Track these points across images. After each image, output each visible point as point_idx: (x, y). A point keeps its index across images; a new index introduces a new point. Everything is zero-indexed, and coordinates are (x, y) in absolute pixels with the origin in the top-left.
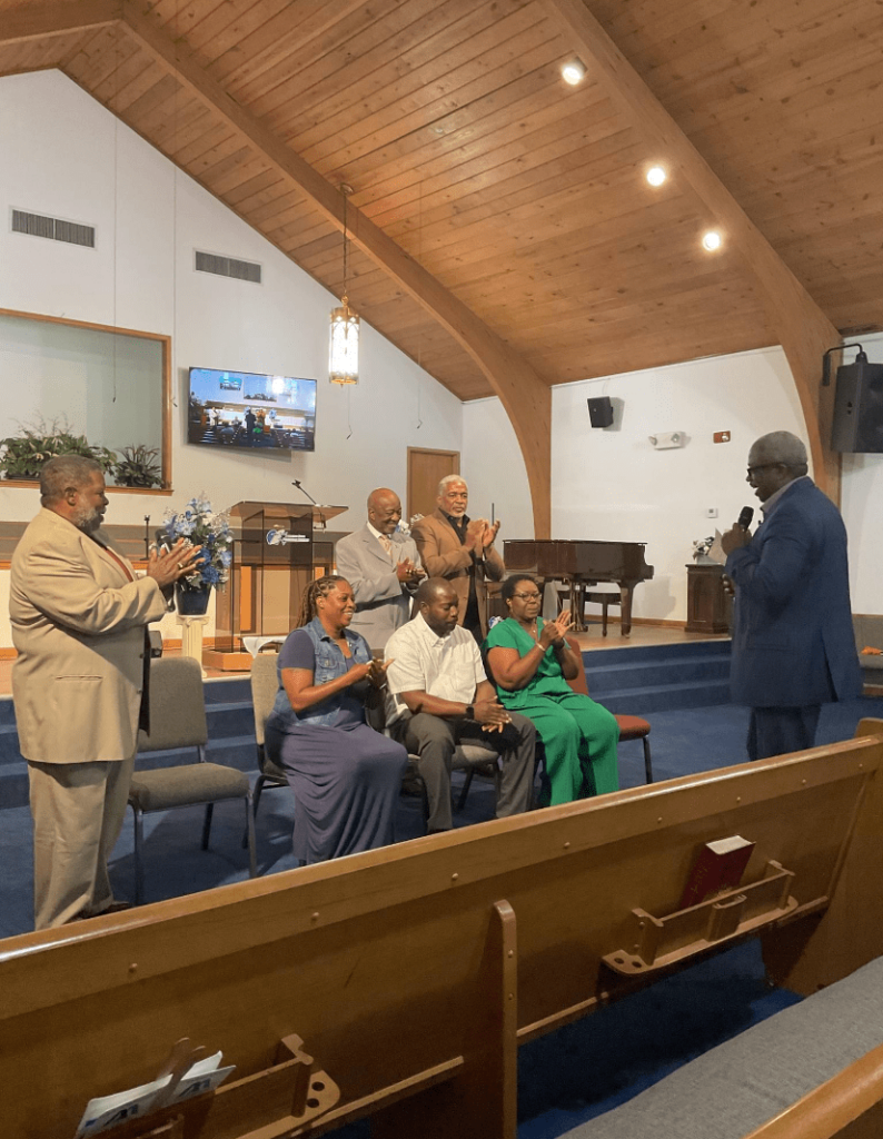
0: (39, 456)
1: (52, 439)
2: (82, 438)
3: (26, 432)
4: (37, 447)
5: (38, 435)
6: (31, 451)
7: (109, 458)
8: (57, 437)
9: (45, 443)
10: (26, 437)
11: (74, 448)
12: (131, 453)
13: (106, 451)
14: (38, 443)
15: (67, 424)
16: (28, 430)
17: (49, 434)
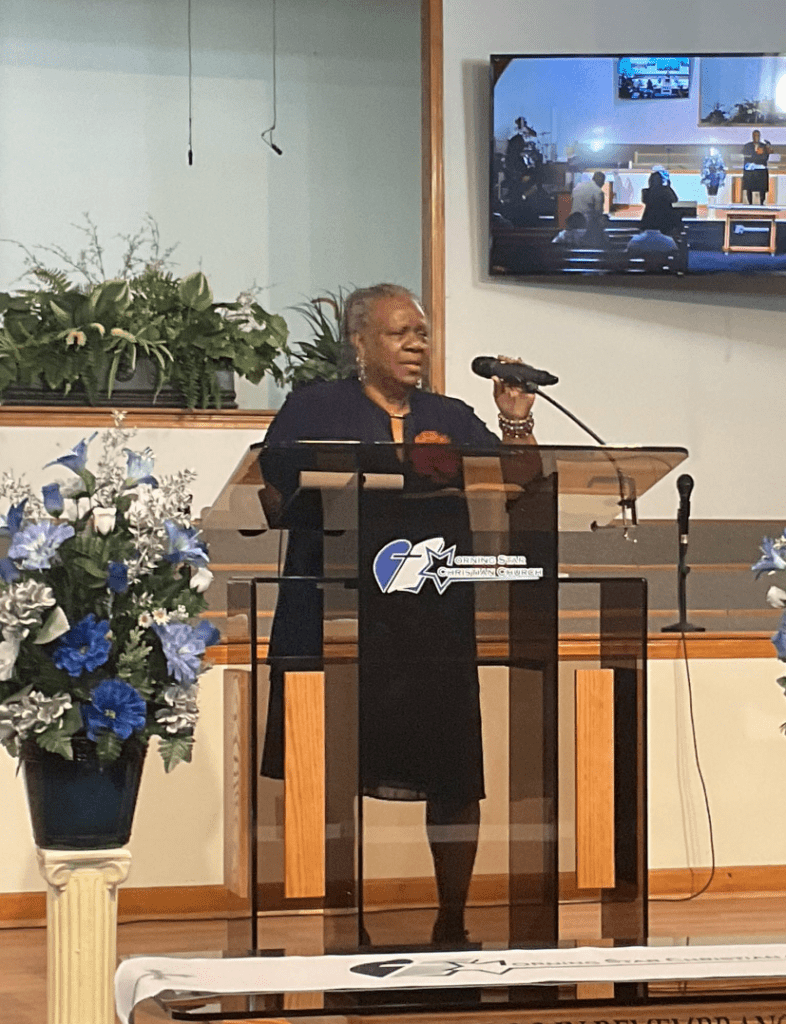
0: (76, 336)
1: (117, 287)
2: (196, 280)
3: (43, 274)
4: (72, 311)
5: (76, 280)
6: (57, 326)
7: (267, 332)
8: (135, 284)
9: (94, 301)
10: (46, 287)
11: (175, 310)
12: (328, 311)
13: (260, 314)
14: (75, 300)
15: (156, 245)
16: (48, 267)
17: (111, 276)
